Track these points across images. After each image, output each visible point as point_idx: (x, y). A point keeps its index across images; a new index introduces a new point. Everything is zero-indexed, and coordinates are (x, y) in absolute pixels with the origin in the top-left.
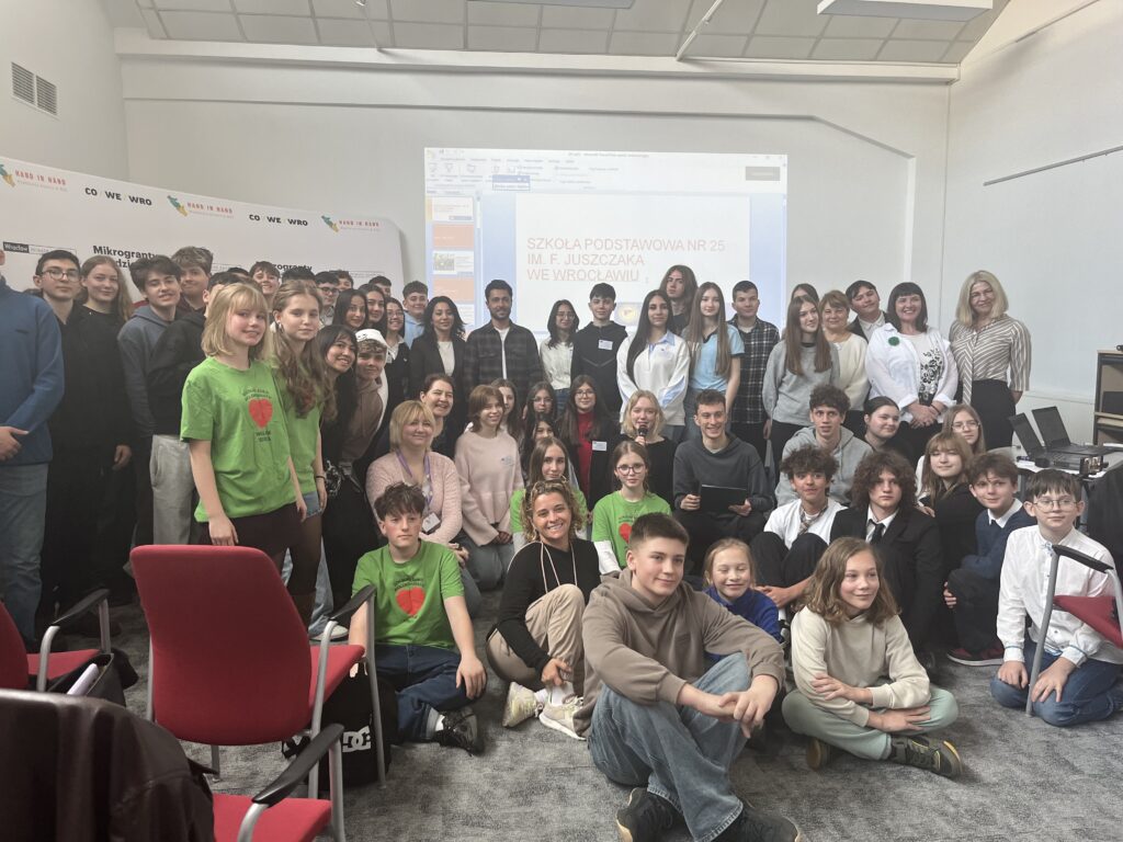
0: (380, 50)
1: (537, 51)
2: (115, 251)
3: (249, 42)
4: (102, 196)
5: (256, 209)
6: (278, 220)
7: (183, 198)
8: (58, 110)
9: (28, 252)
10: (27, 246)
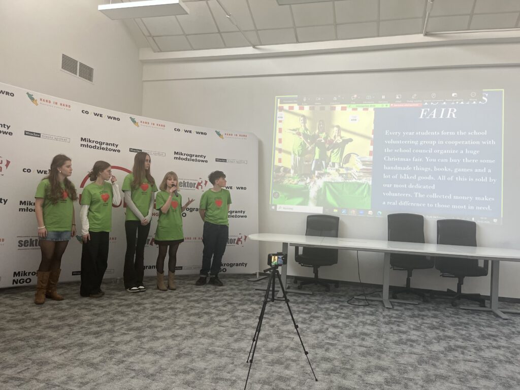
0: (254, 47)
1: (337, 39)
2: (93, 141)
3: (194, 50)
4: (91, 115)
5: (178, 126)
6: (190, 132)
7: (138, 118)
8: (93, 80)
9: (40, 137)
10: (40, 134)
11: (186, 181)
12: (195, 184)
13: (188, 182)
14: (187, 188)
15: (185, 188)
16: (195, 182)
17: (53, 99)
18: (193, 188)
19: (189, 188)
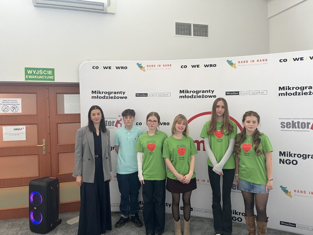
2: (190, 91)
5: (283, 56)
7: (235, 60)
10: (147, 94)
11: (296, 121)
12: (308, 124)
13: (298, 123)
14: (297, 129)
15: (294, 129)
16: (309, 121)
17: (156, 63)
18: (306, 129)
19: (301, 129)
